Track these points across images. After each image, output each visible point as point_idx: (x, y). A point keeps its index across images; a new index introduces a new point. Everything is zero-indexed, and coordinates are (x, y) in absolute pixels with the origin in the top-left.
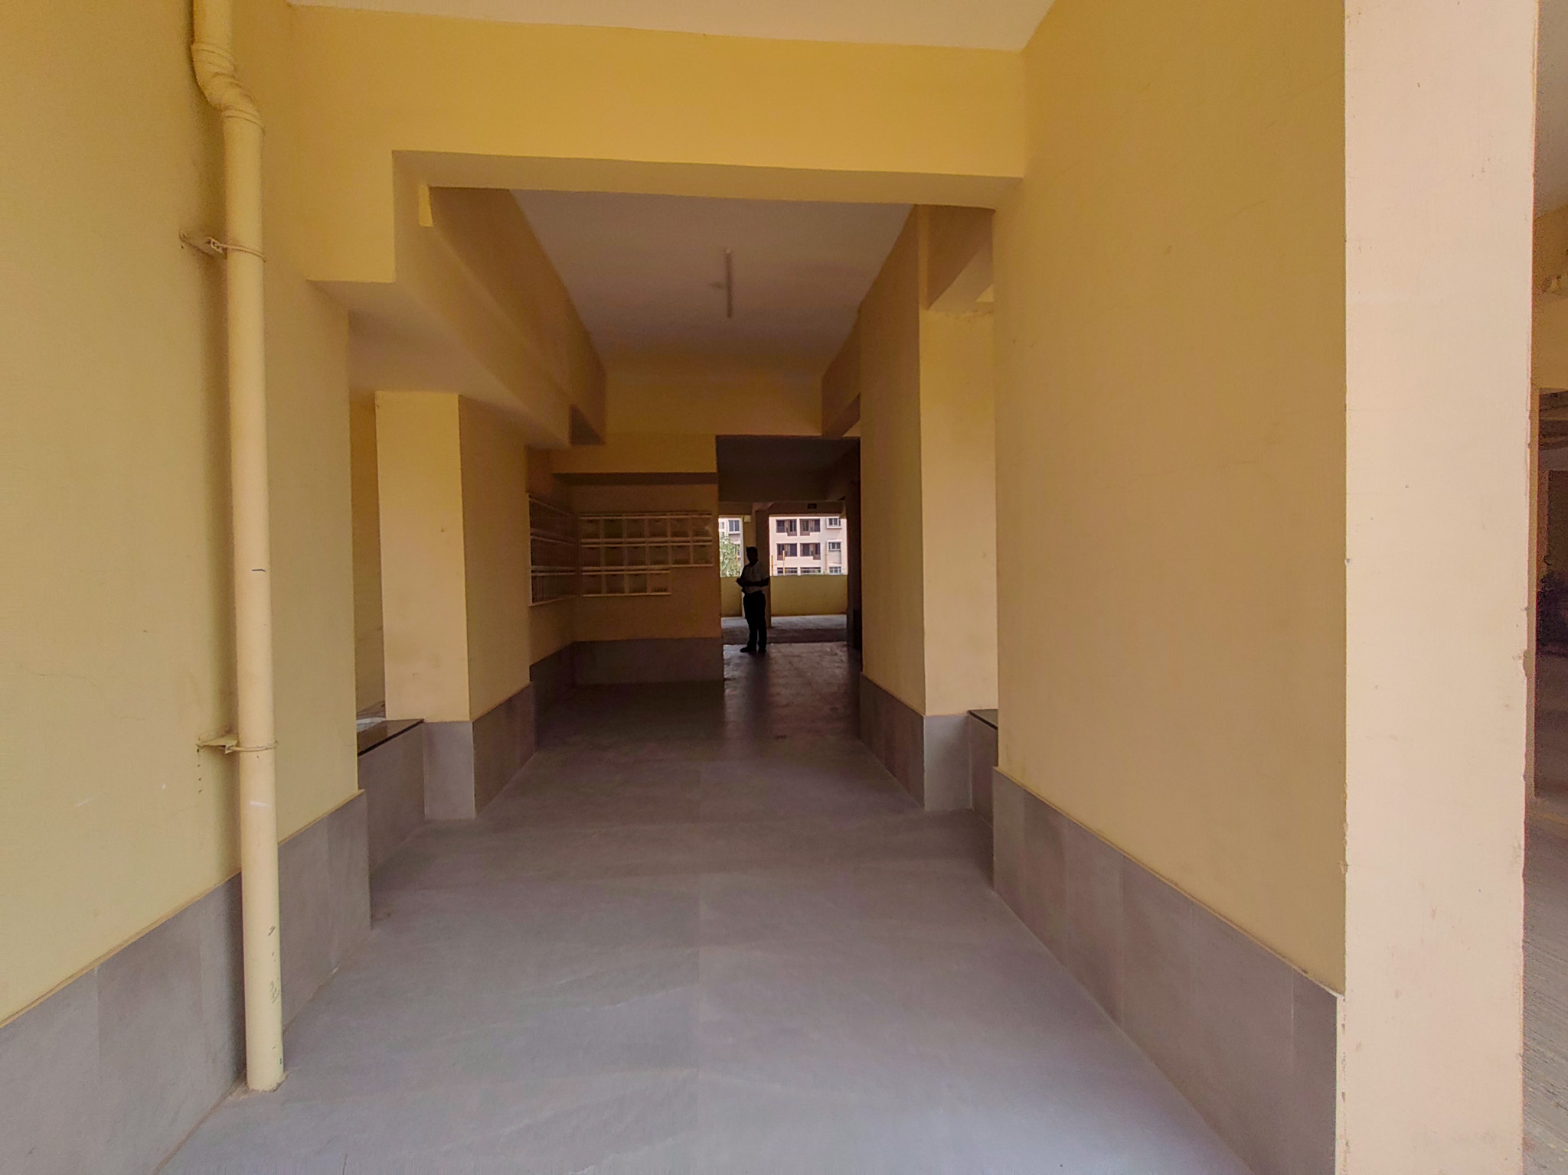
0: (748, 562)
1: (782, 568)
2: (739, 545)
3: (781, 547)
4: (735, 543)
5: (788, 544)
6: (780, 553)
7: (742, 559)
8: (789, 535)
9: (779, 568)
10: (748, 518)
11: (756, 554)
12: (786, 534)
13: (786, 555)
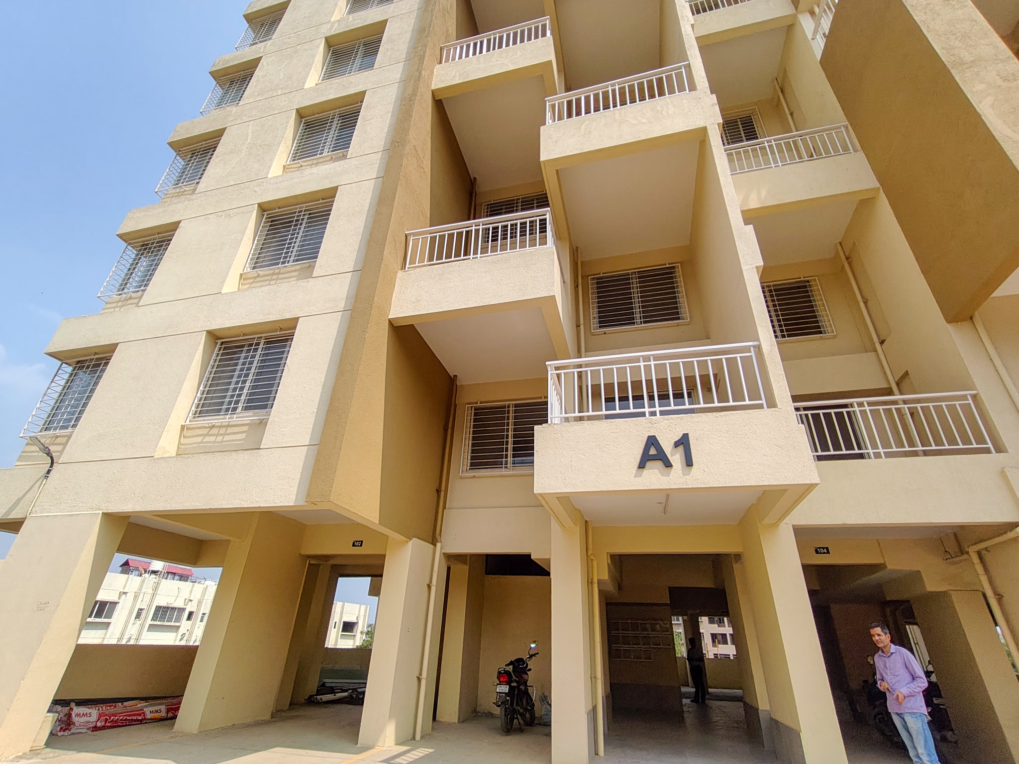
0: (690, 647)
1: (717, 654)
2: (680, 633)
3: (714, 636)
4: (678, 631)
5: (719, 634)
6: (714, 641)
7: (685, 645)
8: (719, 626)
9: (714, 654)
10: (685, 617)
11: (694, 641)
12: (716, 625)
13: (719, 643)
